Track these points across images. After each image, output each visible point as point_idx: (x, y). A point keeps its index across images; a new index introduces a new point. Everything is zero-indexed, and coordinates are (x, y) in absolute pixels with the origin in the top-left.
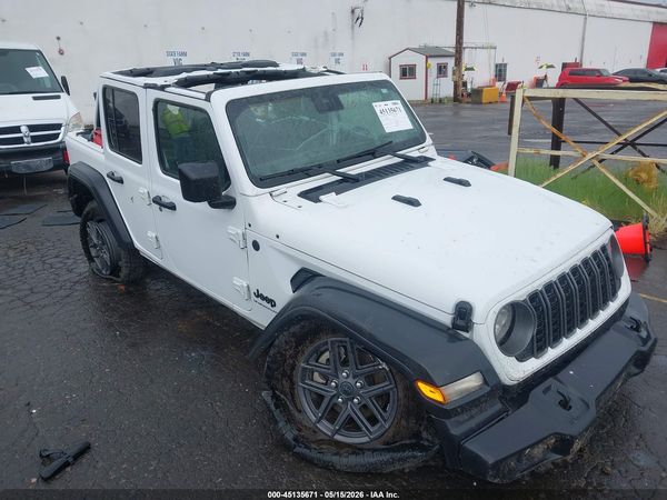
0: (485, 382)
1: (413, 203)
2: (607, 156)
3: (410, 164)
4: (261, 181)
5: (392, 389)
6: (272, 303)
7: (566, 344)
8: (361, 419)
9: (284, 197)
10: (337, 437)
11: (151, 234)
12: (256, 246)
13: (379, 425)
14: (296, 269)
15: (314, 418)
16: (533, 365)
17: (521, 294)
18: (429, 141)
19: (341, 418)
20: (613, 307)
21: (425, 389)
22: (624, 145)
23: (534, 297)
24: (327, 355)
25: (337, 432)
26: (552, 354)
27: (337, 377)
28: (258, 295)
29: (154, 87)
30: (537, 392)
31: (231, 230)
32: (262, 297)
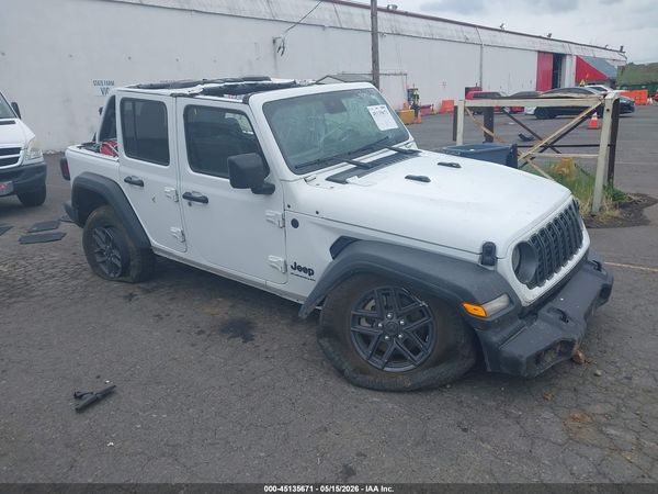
0: (511, 301)
1: (425, 180)
2: (537, 154)
3: (403, 155)
4: (298, 169)
5: (431, 322)
6: (310, 272)
7: (557, 277)
8: (406, 351)
9: (315, 182)
10: (386, 369)
11: (176, 230)
12: (295, 224)
13: (421, 354)
14: (333, 238)
15: (365, 357)
16: (538, 292)
17: (526, 237)
18: (411, 138)
19: (389, 352)
20: (581, 252)
21: (470, 308)
22: (545, 148)
23: (534, 238)
24: (372, 303)
25: (386, 365)
26: (549, 284)
27: (383, 319)
28: (296, 267)
29: (184, 95)
30: (543, 312)
31: (270, 213)
32: (300, 269)
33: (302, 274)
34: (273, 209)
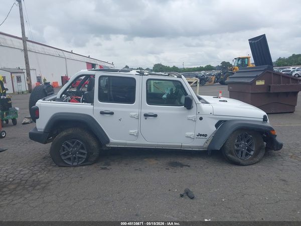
12: (201, 119)
28: (199, 135)
31: (190, 116)
32: (201, 135)
33: (202, 137)
34: (192, 114)
